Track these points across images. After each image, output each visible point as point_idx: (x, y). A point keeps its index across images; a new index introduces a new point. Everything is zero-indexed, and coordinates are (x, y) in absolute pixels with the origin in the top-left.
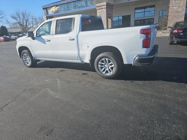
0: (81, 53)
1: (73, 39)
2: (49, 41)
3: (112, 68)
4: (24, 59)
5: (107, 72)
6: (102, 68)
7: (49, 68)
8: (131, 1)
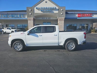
0: (59, 41)
1: (57, 35)
2: (42, 36)
3: (73, 46)
4: (15, 47)
5: (71, 48)
6: (69, 47)
7: (33, 51)
8: (43, 19)
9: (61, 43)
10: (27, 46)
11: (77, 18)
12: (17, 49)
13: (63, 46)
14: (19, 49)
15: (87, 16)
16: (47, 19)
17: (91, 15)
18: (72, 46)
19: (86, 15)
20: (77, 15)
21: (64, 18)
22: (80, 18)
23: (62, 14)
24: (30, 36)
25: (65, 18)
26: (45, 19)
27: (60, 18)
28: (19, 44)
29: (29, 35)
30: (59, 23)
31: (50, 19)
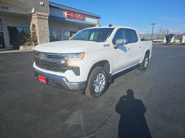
1: (141, 47)
11: (65, 19)
15: (79, 19)
17: (84, 18)
19: (78, 15)
28: (101, 76)
30: (39, 23)
31: (6, 10)
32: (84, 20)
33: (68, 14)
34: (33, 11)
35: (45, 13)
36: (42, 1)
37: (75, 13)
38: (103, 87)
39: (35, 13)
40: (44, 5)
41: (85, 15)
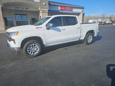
1: (79, 28)
2: (64, 30)
7: (52, 51)
8: (18, 9)
9: (82, 36)
10: (46, 46)
11: (59, 11)
12: (32, 54)
13: (84, 41)
14: (34, 53)
15: (68, 10)
16: (23, 9)
17: (72, 9)
18: (90, 39)
20: (59, 8)
21: (47, 10)
22: (62, 12)
23: (44, 4)
24: (51, 31)
25: (49, 11)
26: (21, 9)
27: (43, 9)
28: (35, 46)
29: (49, 29)
30: (42, 15)
31: (27, 10)
32: (72, 10)
33: (61, 8)
34: (40, 9)
35: (46, 9)
36: (44, 3)
37: (65, 7)
38: (37, 52)
39: (41, 10)
40: (45, 5)
41: (72, 7)
